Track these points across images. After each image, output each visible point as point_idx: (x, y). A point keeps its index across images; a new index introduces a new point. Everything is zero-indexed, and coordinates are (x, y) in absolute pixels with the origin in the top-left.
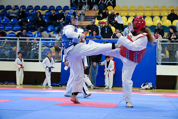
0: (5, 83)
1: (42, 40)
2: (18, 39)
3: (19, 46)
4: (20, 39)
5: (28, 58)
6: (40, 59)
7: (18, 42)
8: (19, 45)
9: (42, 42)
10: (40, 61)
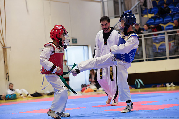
2: (166, 33)
8: (168, 40)
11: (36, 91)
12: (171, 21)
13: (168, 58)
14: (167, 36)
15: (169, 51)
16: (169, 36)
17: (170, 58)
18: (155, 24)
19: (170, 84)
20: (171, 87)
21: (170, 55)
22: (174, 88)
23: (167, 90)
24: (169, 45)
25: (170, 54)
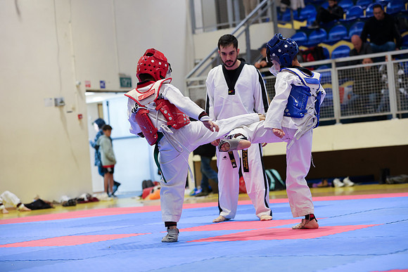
0: (314, 185)
1: (394, 57)
2: (333, 65)
3: (338, 83)
4: (338, 64)
5: (364, 113)
6: (394, 110)
7: (334, 72)
8: (337, 80)
9: (394, 64)
10: (394, 115)
11: (38, 196)
12: (346, 38)
13: (338, 121)
14: (337, 72)
15: (341, 105)
16: (341, 70)
17: (343, 122)
18: (309, 43)
19: (342, 181)
20: (344, 186)
21: (342, 115)
22: (351, 189)
23: (336, 193)
24: (341, 91)
25: (341, 111)
